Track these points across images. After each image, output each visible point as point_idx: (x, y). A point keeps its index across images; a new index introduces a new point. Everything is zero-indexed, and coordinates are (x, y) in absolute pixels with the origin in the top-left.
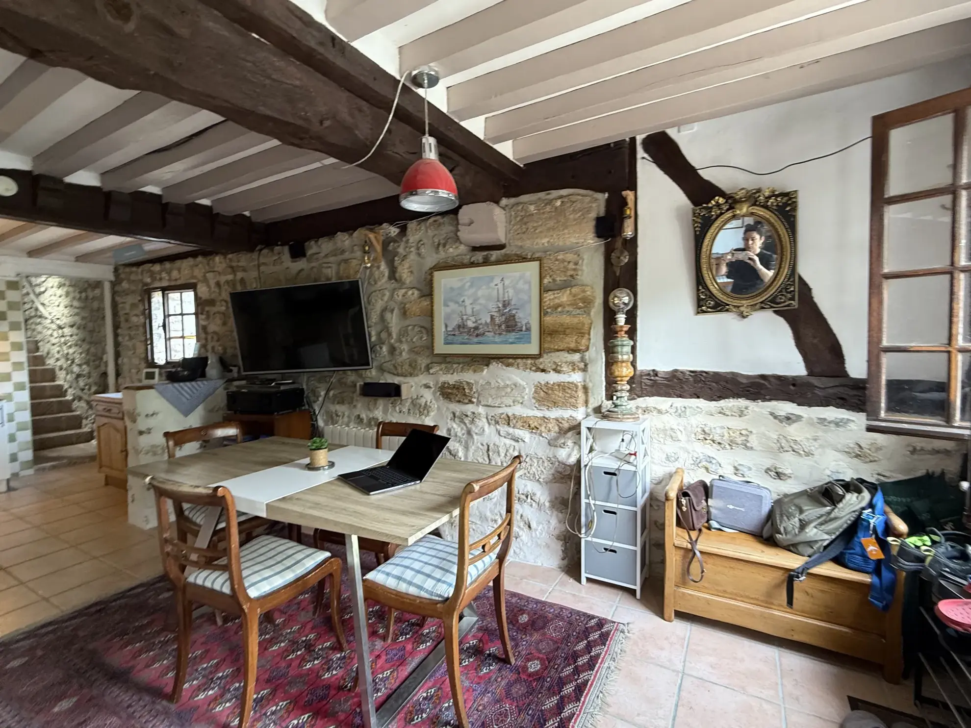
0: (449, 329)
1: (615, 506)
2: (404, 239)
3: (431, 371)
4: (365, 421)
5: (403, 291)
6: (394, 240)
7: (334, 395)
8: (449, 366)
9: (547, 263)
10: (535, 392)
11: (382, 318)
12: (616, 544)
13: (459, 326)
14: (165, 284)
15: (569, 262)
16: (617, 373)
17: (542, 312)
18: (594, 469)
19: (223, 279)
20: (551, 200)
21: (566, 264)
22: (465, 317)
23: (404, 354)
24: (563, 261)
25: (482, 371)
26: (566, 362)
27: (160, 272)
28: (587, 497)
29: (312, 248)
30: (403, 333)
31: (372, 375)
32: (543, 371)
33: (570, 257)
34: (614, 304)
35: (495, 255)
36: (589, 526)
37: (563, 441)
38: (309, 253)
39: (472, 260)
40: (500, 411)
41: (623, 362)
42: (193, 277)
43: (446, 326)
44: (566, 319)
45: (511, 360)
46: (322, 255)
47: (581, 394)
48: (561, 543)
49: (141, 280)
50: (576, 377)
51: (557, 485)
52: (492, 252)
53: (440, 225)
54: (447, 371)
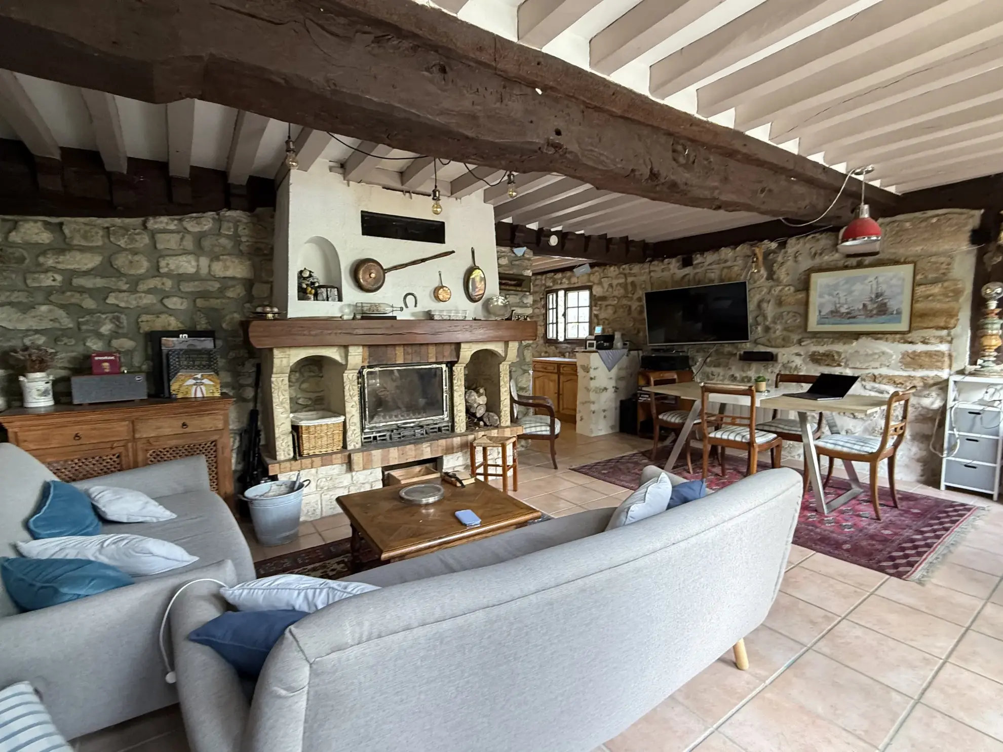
0: (822, 314)
1: (979, 435)
2: (783, 250)
3: (803, 344)
4: (738, 379)
5: (780, 288)
6: (774, 252)
7: (710, 361)
8: (819, 340)
9: (919, 265)
10: (903, 358)
11: (759, 306)
12: (975, 462)
13: (832, 312)
14: (566, 286)
15: (942, 263)
16: (985, 344)
17: (913, 300)
18: (959, 411)
19: (615, 282)
20: (928, 218)
21: (938, 265)
22: (838, 305)
23: (777, 332)
24: (936, 263)
25: (852, 343)
26: (934, 337)
27: (561, 279)
28: (952, 429)
29: (698, 259)
30: (777, 318)
31: (748, 346)
32: (911, 343)
33: (942, 259)
34: (986, 294)
35: (868, 260)
36: (951, 449)
37: (927, 392)
38: (695, 262)
39: (846, 264)
40: (867, 371)
41: (992, 335)
42: (589, 281)
43: (820, 312)
44: (938, 306)
45: (879, 336)
46: (707, 263)
47: (946, 359)
48: (921, 464)
49: (545, 285)
50: (944, 347)
51: (918, 424)
52: (865, 258)
53: (818, 240)
54: (818, 343)
